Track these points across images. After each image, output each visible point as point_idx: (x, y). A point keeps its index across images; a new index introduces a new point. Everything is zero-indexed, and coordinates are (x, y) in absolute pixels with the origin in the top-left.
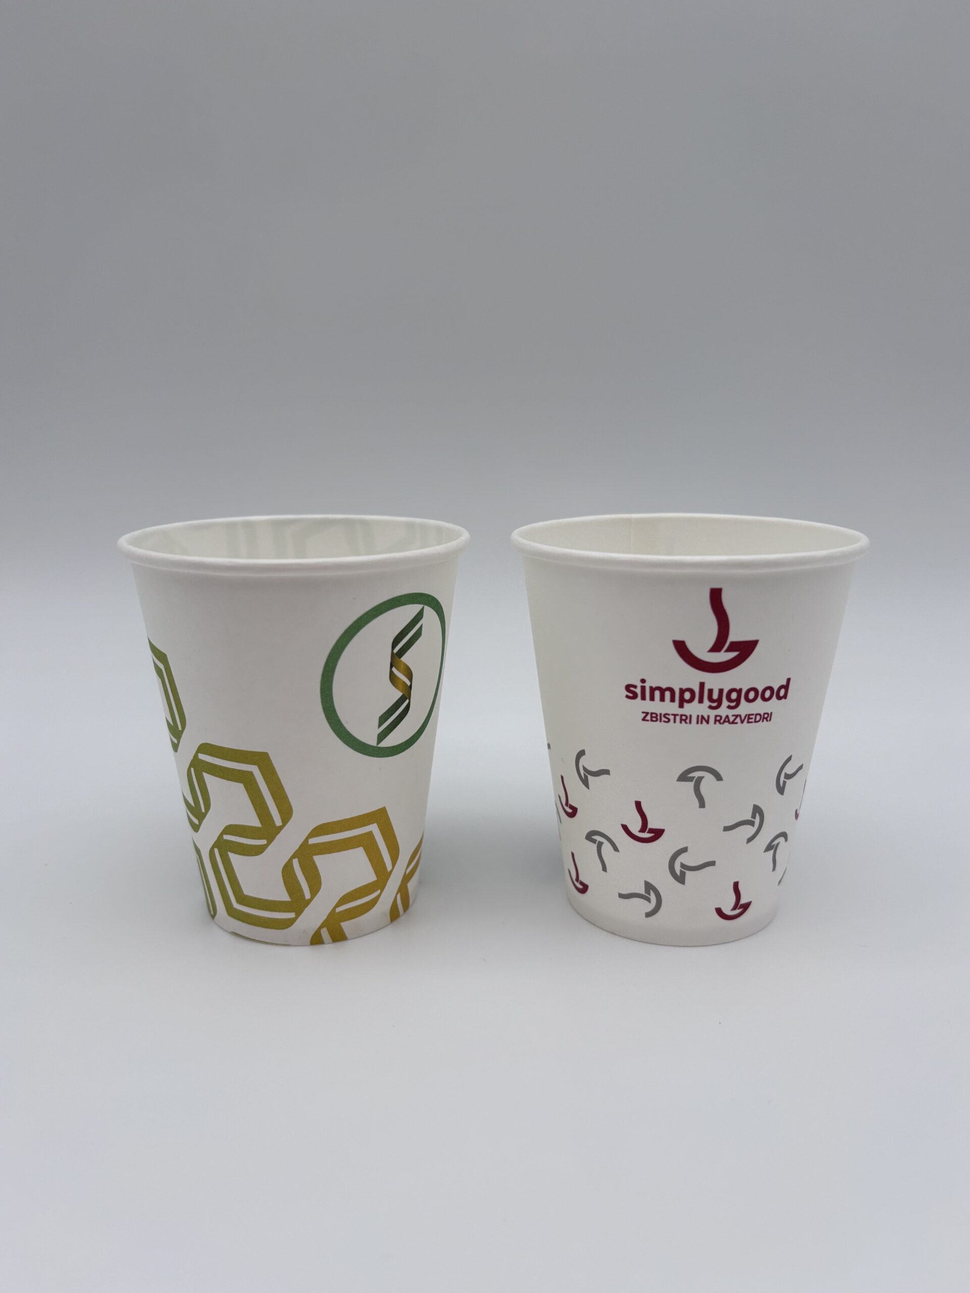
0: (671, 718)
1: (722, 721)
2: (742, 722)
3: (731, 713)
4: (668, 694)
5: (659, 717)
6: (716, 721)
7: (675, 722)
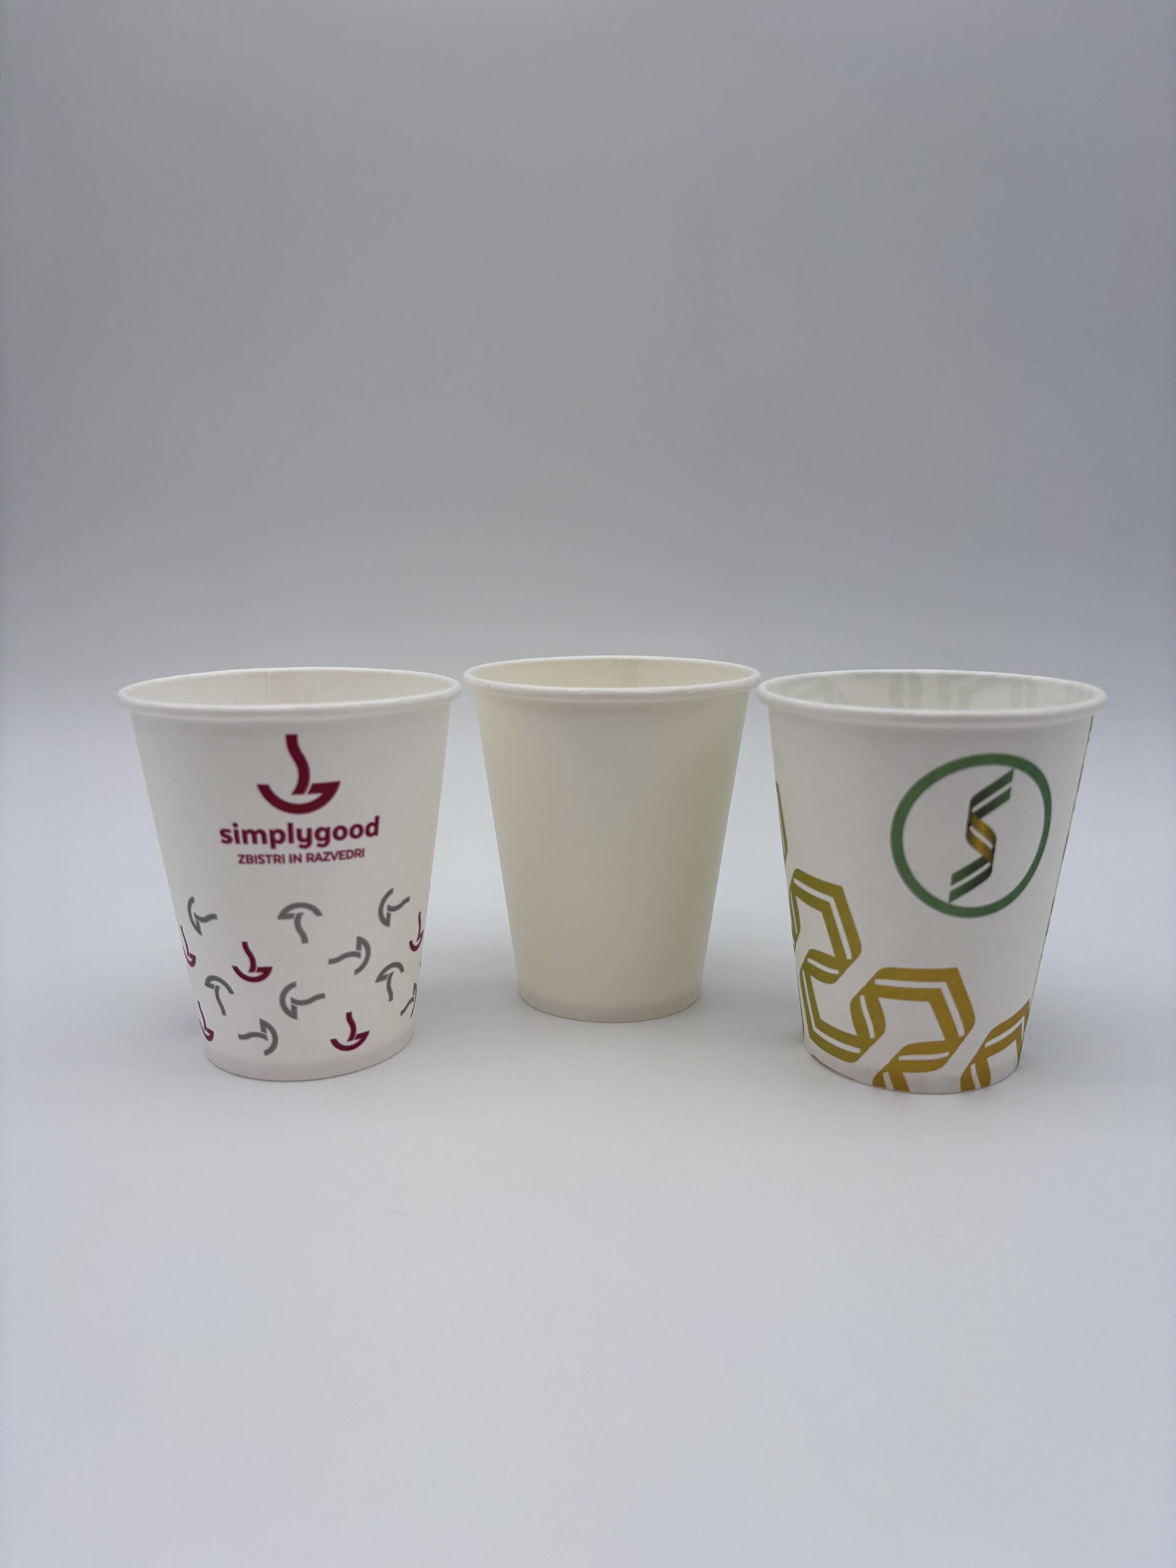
0: (265, 859)
1: (314, 859)
2: (334, 858)
3: (321, 851)
4: (259, 837)
5: (254, 859)
6: (308, 859)
7: (269, 862)
